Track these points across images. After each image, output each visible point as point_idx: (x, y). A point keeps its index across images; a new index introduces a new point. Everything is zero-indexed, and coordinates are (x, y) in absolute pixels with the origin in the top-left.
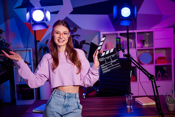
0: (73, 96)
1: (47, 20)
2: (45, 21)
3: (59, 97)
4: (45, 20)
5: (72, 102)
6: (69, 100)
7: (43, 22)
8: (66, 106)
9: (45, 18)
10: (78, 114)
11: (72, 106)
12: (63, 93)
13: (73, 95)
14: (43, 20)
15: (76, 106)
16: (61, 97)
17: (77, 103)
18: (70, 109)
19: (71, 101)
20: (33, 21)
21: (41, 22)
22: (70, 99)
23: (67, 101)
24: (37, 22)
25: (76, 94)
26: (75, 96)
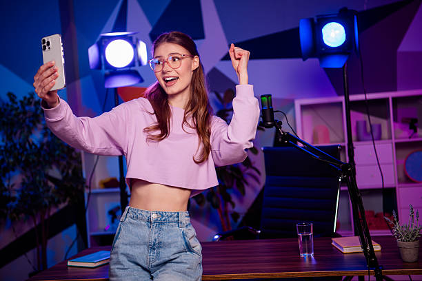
0: (171, 219)
1: (140, 64)
2: (137, 68)
3: (137, 225)
4: (137, 64)
5: (170, 234)
6: (160, 229)
7: (132, 68)
8: (154, 245)
9: (136, 60)
10: (188, 266)
11: (170, 244)
12: (144, 214)
13: (171, 216)
14: (132, 64)
15: (179, 243)
16: (141, 224)
17: (182, 236)
18: (166, 254)
19: (168, 233)
20: (108, 66)
21: (128, 69)
22: (164, 227)
23: (155, 233)
24: (118, 70)
25: (178, 213)
26: (176, 219)
